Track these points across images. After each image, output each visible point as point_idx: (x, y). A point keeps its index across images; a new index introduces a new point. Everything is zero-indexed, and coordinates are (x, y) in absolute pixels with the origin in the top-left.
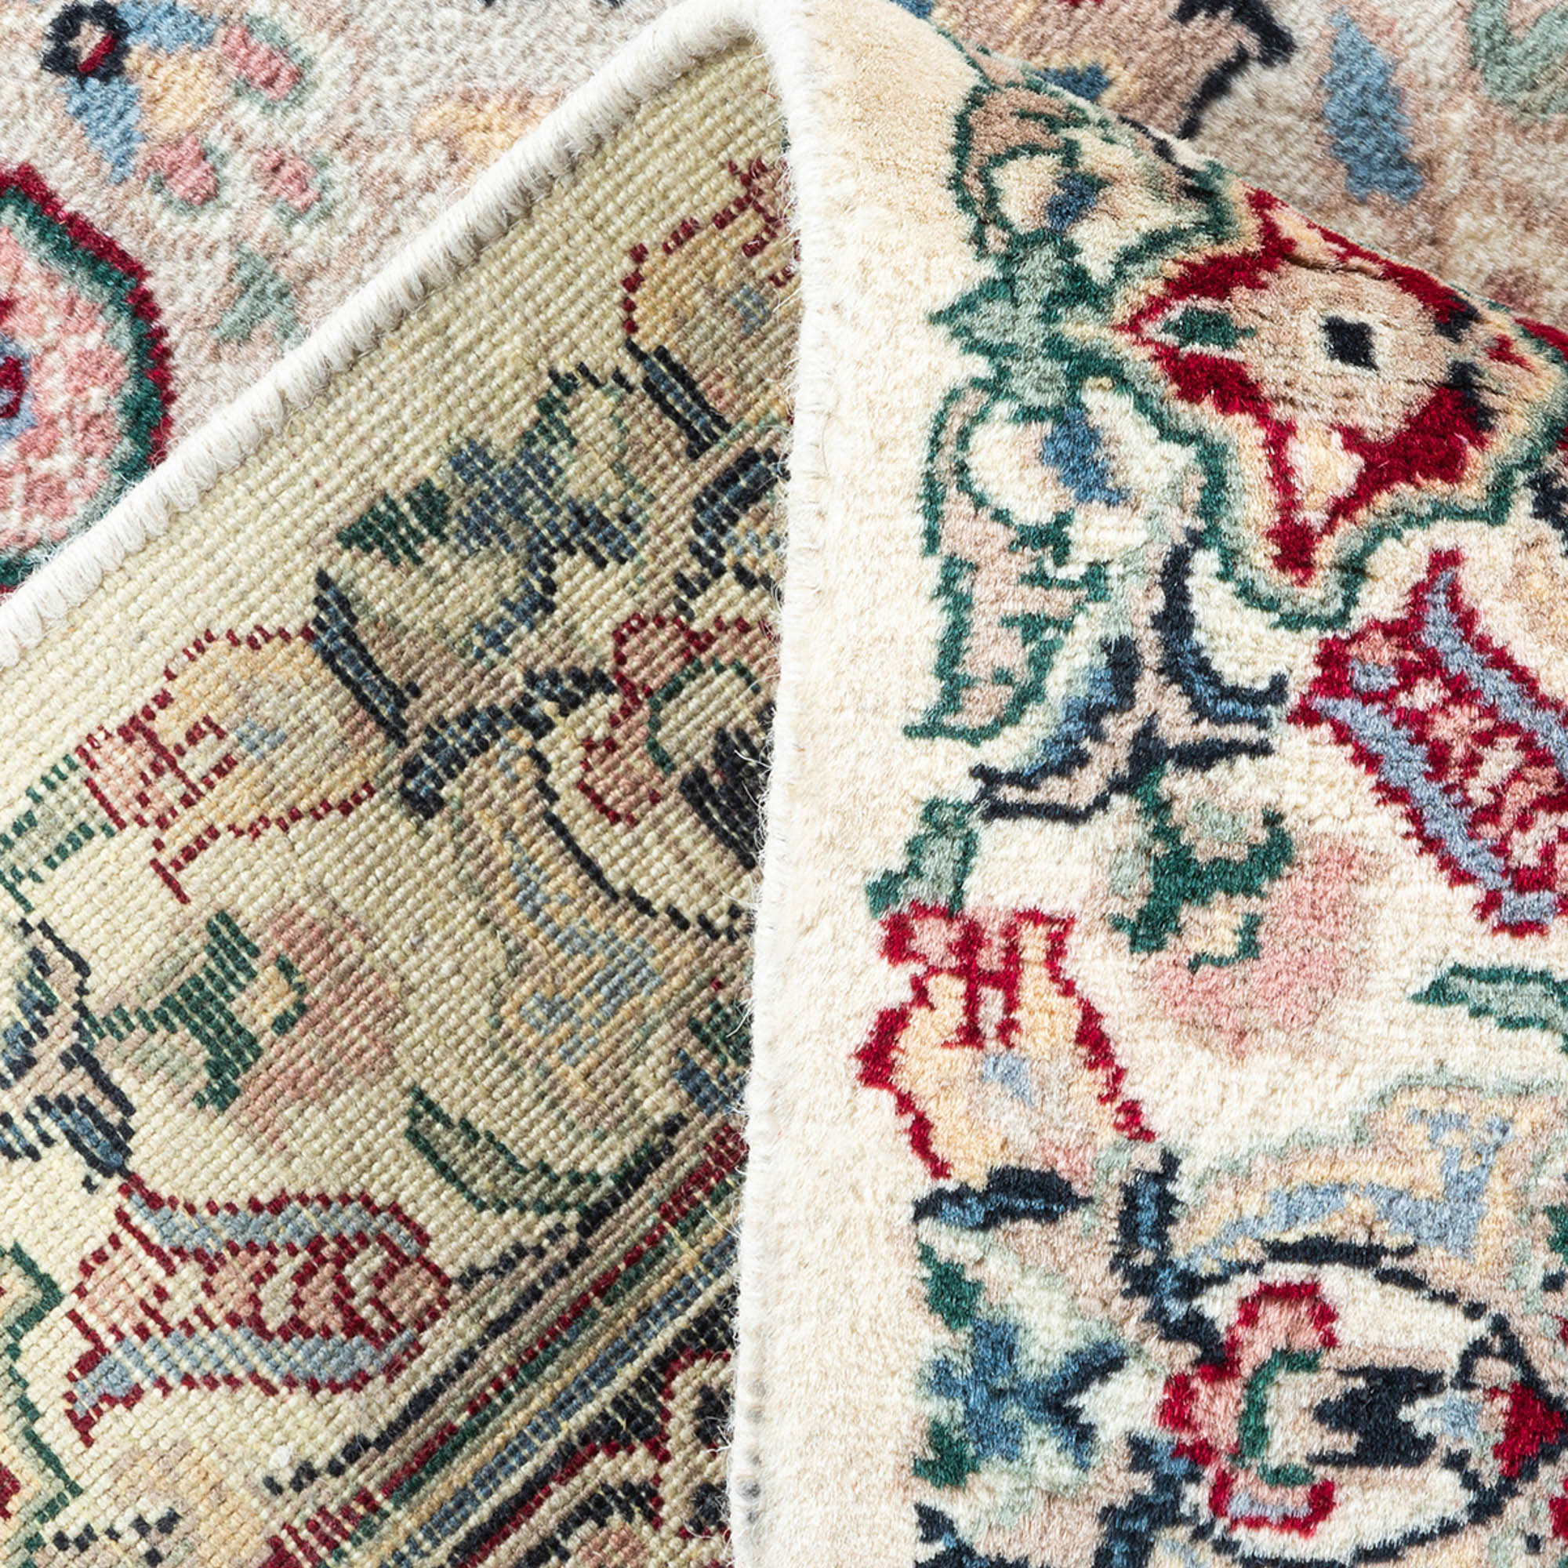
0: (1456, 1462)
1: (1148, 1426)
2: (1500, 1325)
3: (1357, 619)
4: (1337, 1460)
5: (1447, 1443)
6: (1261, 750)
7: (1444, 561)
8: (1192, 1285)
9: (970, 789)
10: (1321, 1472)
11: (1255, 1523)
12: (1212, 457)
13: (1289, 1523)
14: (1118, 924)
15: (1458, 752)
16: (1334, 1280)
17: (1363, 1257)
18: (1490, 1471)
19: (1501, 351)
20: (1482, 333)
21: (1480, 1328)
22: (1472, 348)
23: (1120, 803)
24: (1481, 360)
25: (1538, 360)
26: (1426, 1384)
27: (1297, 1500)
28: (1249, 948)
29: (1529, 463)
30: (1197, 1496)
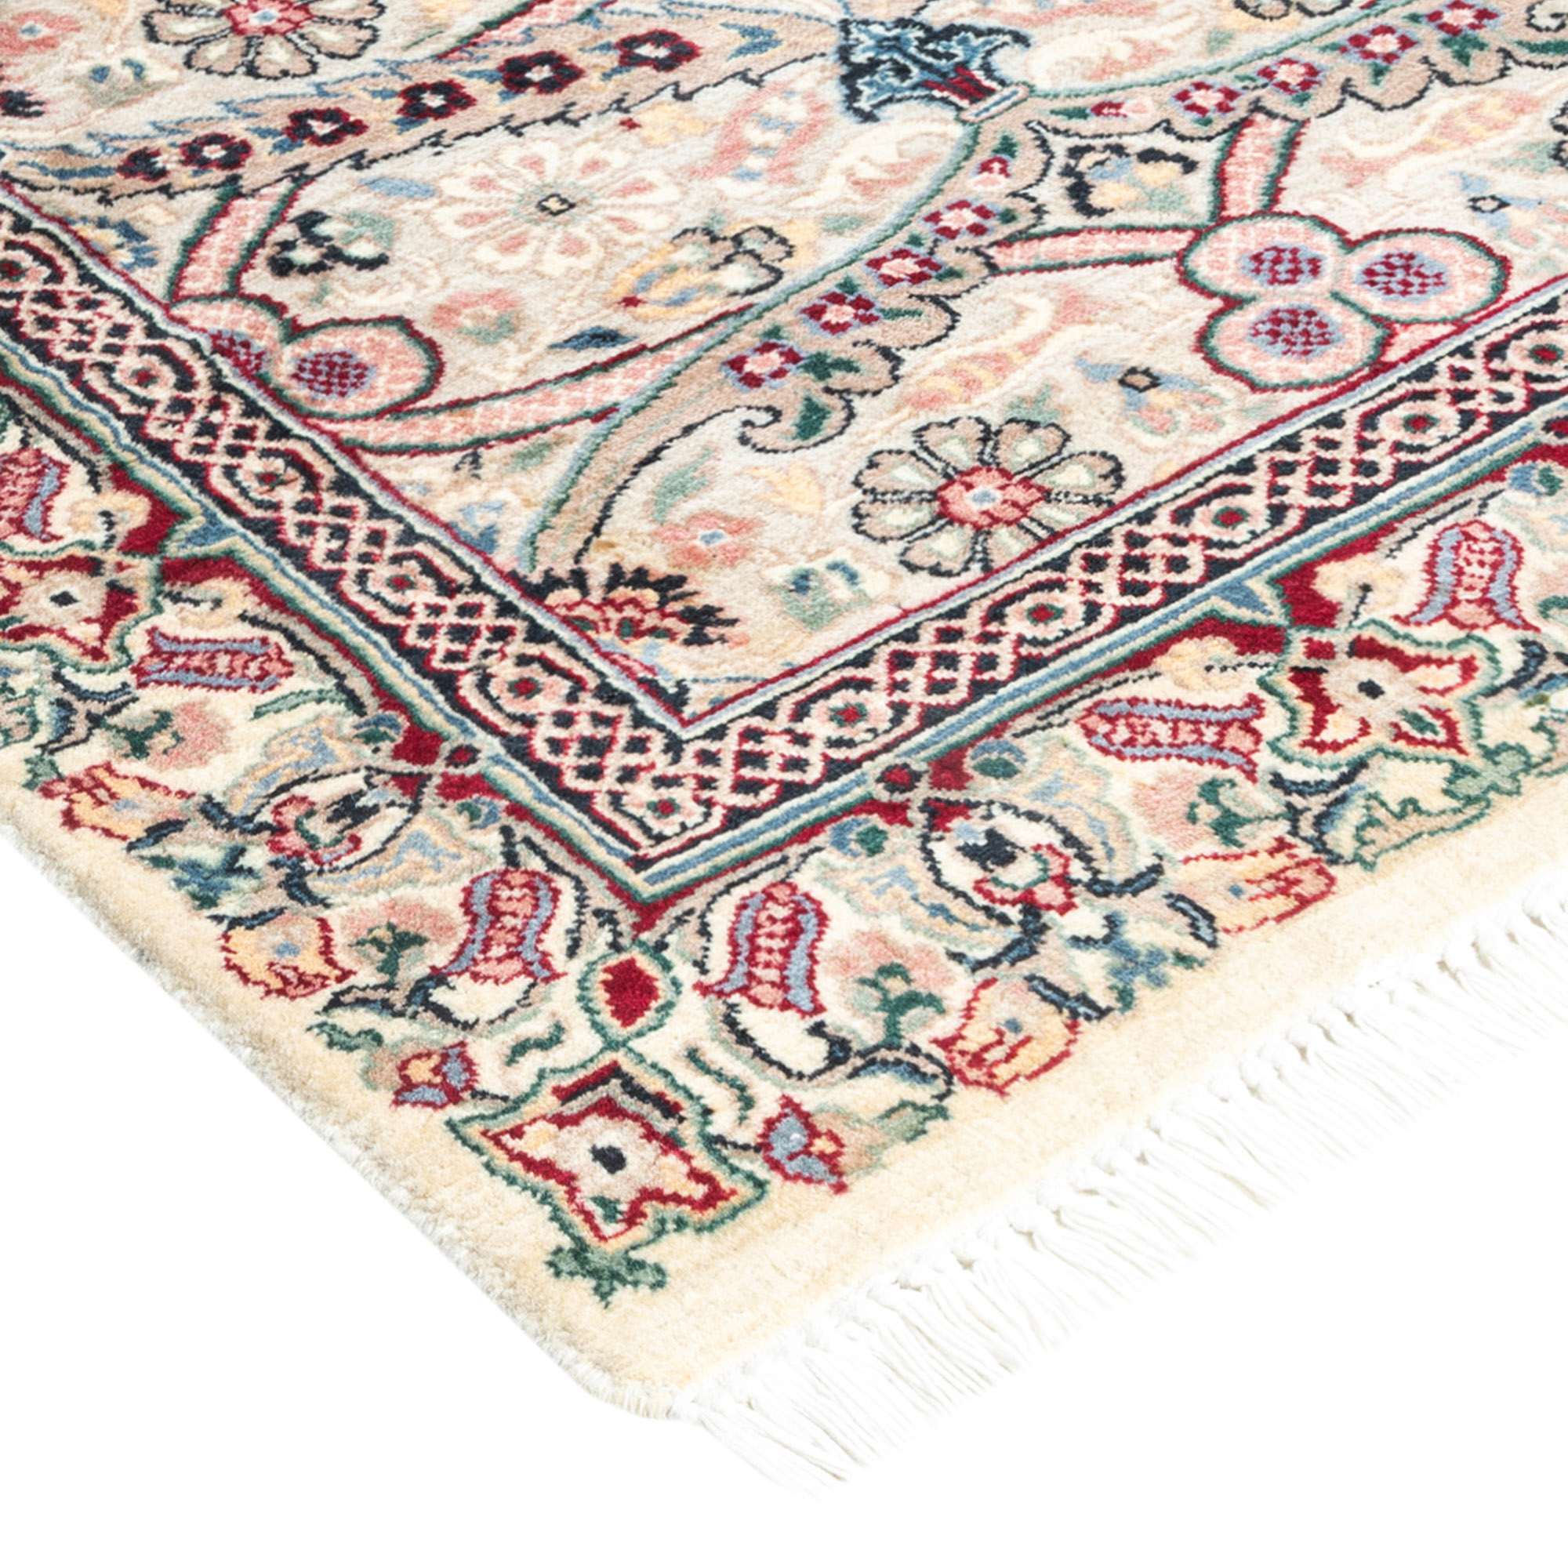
0: (392, 804)
1: (272, 856)
2: (369, 768)
3: (136, 658)
4: (350, 827)
5: (382, 802)
6: (135, 700)
7: (152, 632)
8: (249, 819)
9: (39, 752)
10: (347, 833)
11: (338, 858)
12: (42, 648)
13: (349, 852)
14: (126, 756)
15: (205, 665)
16: (298, 791)
17: (303, 780)
18: (408, 800)
19: (120, 567)
20: (109, 567)
21: (363, 773)
22: (109, 574)
23: (96, 731)
24: (114, 576)
25: (135, 561)
26: (360, 794)
27: (346, 844)
28: (179, 739)
29: (159, 593)
30: (308, 864)
